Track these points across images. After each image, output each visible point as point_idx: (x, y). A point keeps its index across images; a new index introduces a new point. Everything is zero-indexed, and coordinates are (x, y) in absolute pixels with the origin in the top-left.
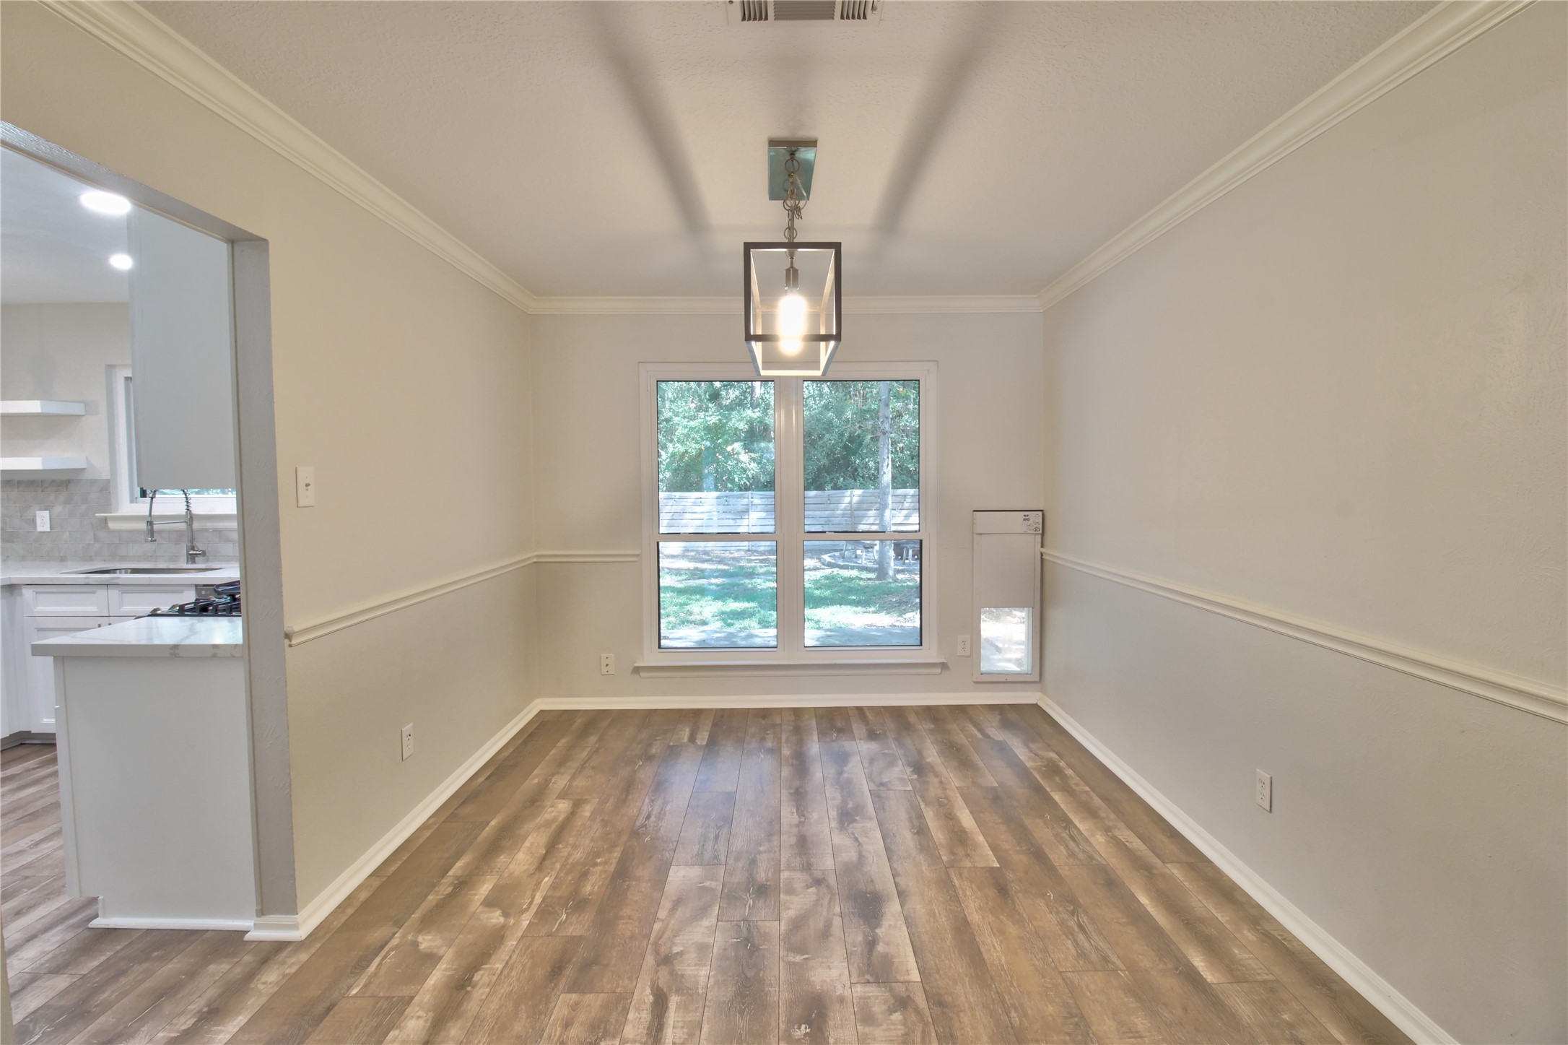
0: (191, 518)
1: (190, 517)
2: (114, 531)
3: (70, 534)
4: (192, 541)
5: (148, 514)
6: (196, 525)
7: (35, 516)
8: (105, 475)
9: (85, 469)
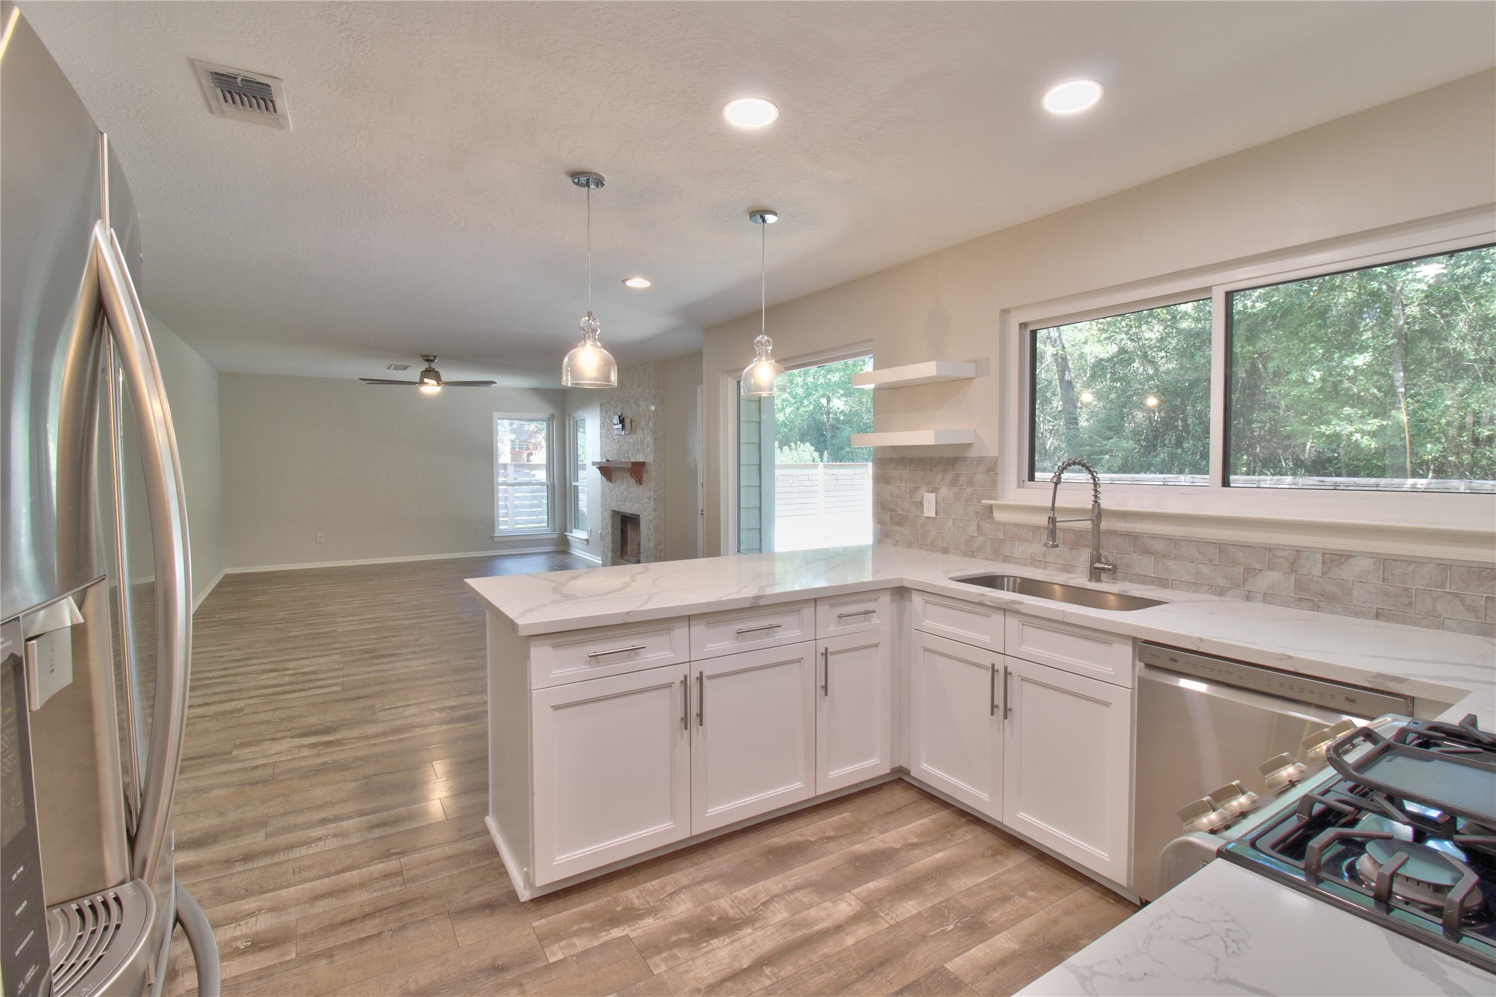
0: (1099, 513)
1: (1097, 513)
2: (999, 523)
3: (954, 522)
4: (1097, 548)
5: (1050, 505)
6: (1104, 525)
7: (923, 499)
8: (993, 452)
9: (972, 444)
